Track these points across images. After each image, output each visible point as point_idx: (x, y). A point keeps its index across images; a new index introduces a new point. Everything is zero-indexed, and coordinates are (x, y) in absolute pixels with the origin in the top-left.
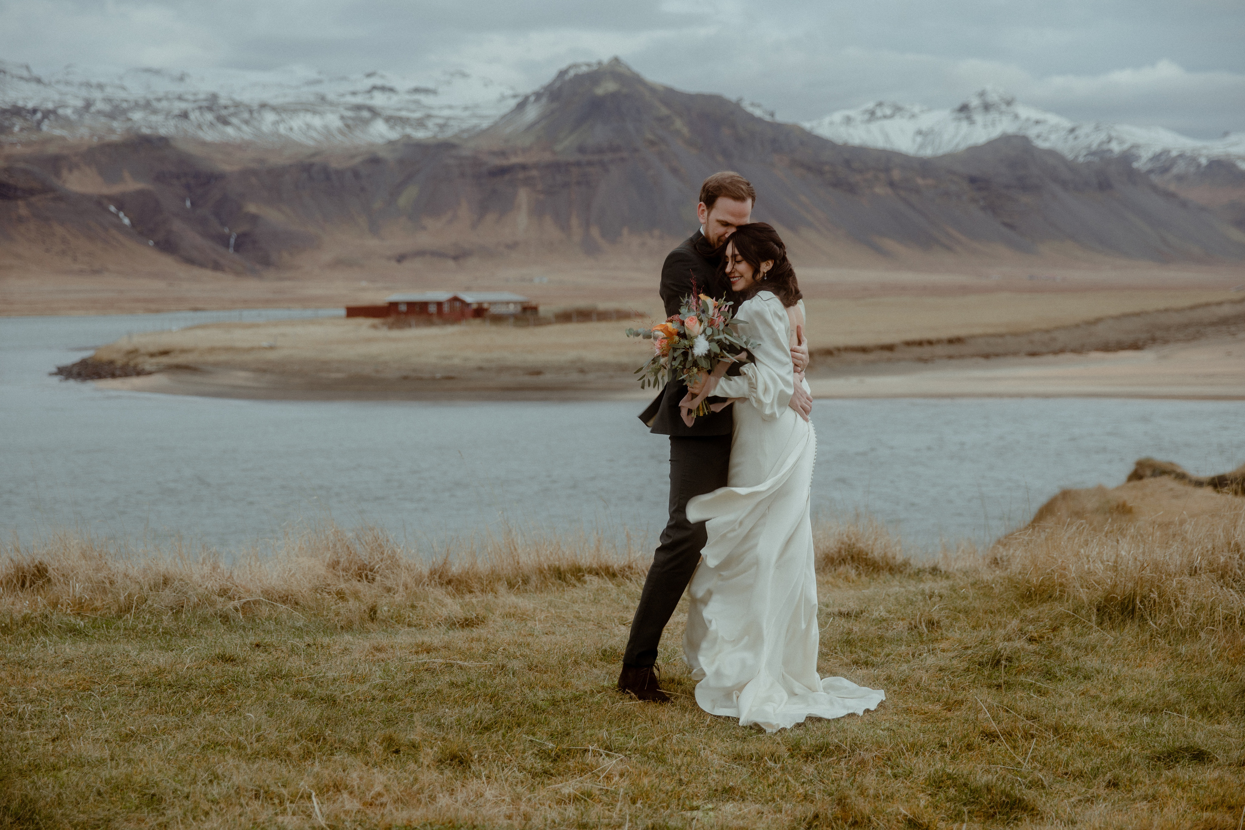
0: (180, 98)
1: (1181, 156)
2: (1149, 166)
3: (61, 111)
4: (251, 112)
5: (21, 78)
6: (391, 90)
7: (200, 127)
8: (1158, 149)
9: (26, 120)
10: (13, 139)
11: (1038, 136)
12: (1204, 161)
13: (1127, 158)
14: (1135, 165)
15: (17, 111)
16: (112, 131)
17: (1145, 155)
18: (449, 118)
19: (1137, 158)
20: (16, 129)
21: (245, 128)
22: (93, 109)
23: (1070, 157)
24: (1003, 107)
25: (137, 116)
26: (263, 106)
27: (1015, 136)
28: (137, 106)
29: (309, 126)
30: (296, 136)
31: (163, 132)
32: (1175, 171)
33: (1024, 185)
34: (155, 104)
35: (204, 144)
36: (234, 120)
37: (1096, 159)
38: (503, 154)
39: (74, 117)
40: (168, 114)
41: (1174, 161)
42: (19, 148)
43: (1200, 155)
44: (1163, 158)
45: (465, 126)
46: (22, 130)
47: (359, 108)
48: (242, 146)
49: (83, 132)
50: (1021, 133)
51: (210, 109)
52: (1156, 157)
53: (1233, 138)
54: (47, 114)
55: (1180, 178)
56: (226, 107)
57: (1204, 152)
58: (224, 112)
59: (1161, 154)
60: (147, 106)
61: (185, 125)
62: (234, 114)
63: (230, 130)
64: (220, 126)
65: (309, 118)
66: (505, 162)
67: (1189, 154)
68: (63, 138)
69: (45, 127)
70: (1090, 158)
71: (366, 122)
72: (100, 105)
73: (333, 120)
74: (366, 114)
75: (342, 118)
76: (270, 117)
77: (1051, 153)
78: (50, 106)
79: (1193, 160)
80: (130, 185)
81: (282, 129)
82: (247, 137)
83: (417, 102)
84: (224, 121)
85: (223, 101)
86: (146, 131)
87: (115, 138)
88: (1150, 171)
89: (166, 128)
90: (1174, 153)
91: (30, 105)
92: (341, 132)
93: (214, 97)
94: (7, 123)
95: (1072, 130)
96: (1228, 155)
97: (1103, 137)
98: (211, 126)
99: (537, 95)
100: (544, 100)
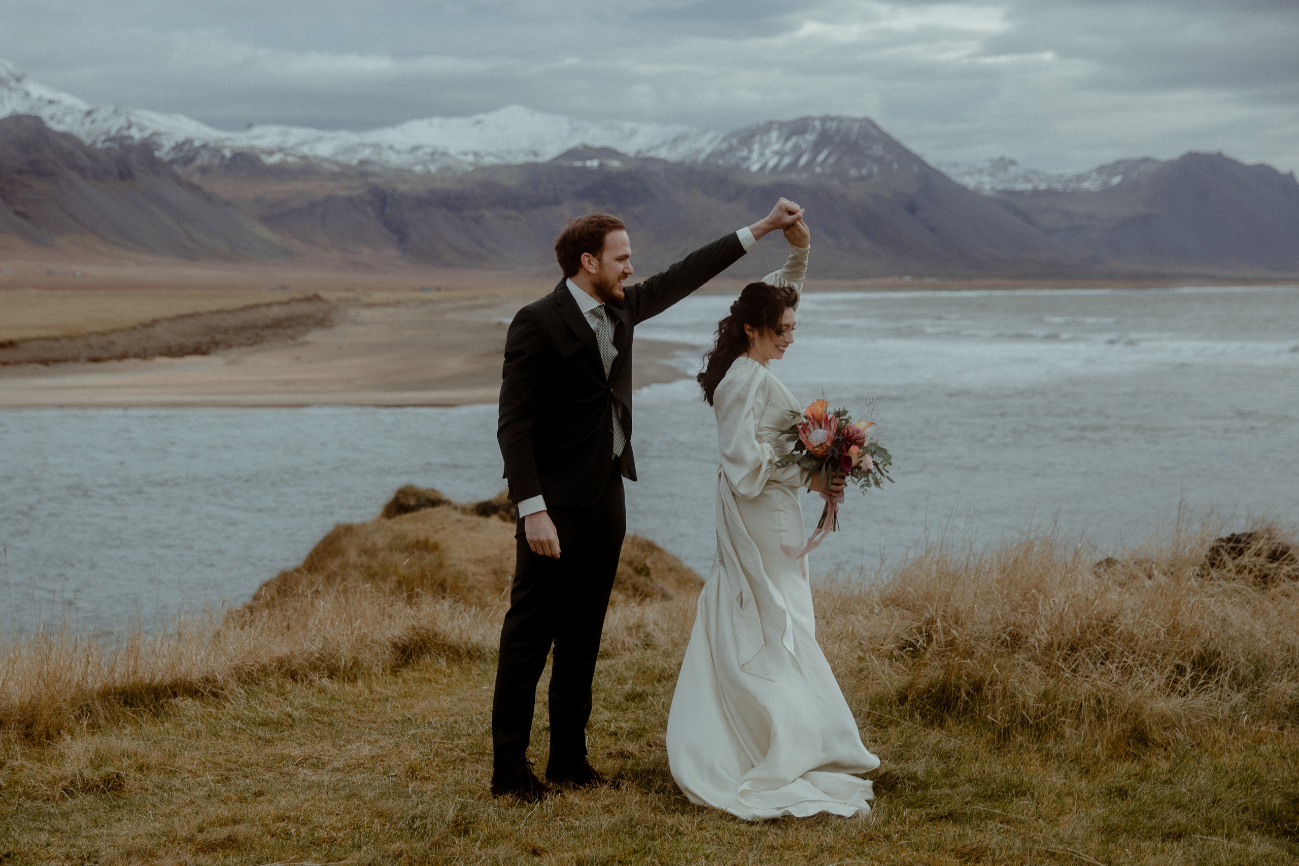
1: (204, 146)
2: (172, 156)
8: (180, 138)
11: (52, 118)
12: (228, 153)
13: (148, 147)
14: (157, 154)
17: (168, 143)
19: (160, 147)
23: (88, 142)
24: (13, 83)
27: (28, 117)
32: (198, 162)
33: (39, 172)
37: (115, 146)
41: (196, 152)
43: (224, 147)
44: (186, 148)
50: (33, 113)
52: (178, 147)
53: (256, 131)
55: (204, 170)
57: (228, 143)
59: (184, 144)
67: (212, 144)
70: (108, 144)
77: (67, 136)
79: (217, 151)
88: (173, 162)
90: (197, 144)
95: (89, 113)
96: (252, 147)
97: (122, 122)
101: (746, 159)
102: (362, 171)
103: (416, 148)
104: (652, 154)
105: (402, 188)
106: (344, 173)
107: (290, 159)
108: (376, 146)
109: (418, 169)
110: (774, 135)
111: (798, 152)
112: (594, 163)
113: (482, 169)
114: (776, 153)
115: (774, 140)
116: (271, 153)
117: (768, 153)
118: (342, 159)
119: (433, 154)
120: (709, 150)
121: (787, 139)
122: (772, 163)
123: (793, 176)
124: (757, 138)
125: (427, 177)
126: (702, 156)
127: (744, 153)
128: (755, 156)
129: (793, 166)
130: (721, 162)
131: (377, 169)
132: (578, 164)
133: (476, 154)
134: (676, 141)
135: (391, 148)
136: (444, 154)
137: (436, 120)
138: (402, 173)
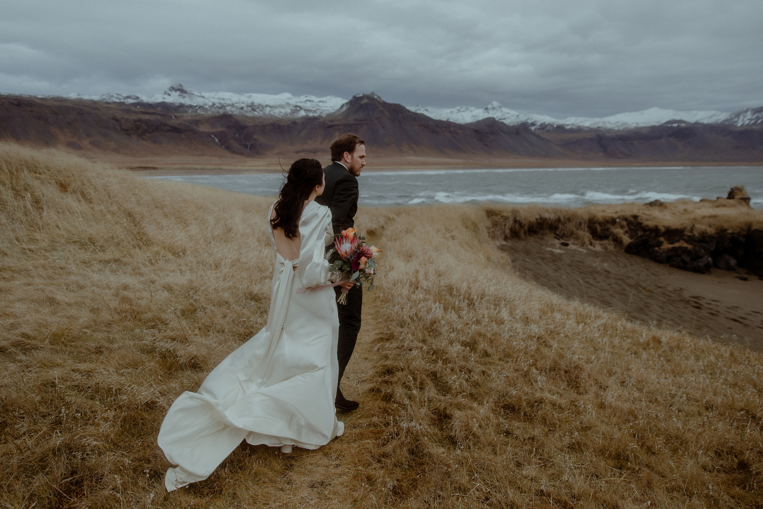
0: (243, 103)
1: (549, 124)
2: (538, 128)
3: (205, 107)
4: (263, 107)
5: (198, 96)
6: (312, 101)
7: (247, 112)
8: (542, 122)
9: (193, 109)
10: (187, 115)
12: (555, 126)
13: (531, 125)
14: (533, 127)
15: (191, 106)
16: (219, 112)
17: (538, 124)
18: (324, 110)
19: (535, 125)
20: (190, 112)
21: (260, 112)
22: (215, 106)
23: (511, 125)
25: (228, 108)
26: (267, 106)
27: (492, 118)
28: (229, 105)
29: (280, 112)
30: (277, 115)
31: (235, 113)
32: (546, 129)
33: (492, 133)
34: (235, 105)
35: (247, 117)
36: (257, 110)
37: (521, 125)
38: (332, 121)
39: (209, 108)
40: (237, 108)
41: (546, 126)
42: (189, 118)
43: (554, 124)
44: (544, 124)
45: (328, 112)
46: (192, 112)
47: (296, 106)
48: (259, 118)
49: (210, 113)
51: (250, 106)
52: (541, 125)
53: (568, 119)
54: (200, 107)
55: (548, 131)
57: (556, 123)
58: (254, 107)
60: (233, 105)
61: (242, 111)
62: (257, 108)
63: (256, 113)
64: (253, 112)
65: (281, 110)
66: (332, 124)
67: (551, 123)
68: (203, 115)
69: (199, 111)
70: (518, 125)
71: (298, 111)
72: (217, 105)
73: (288, 111)
74: (298, 108)
75: (291, 110)
76: (268, 109)
77: (504, 124)
78: (202, 105)
79: (552, 125)
80: (219, 129)
81: (272, 113)
82: (261, 115)
83: (317, 105)
84: (254, 110)
85: (255, 104)
86: (230, 113)
87: (218, 115)
89: (236, 112)
90: (547, 123)
91: (195, 105)
92: (290, 114)
93: (253, 103)
94: (187, 110)
95: (518, 116)
96: (563, 124)
97: (526, 118)
98: (250, 111)
99: (347, 103)
100: (348, 105)
101: (737, 122)
102: (597, 130)
103: (617, 122)
104: (701, 121)
105: (608, 134)
106: (591, 130)
107: (574, 127)
108: (604, 123)
109: (616, 129)
110: (749, 113)
111: (758, 118)
112: (675, 125)
113: (637, 128)
114: (749, 119)
115: (749, 115)
116: (568, 125)
117: (746, 119)
118: (592, 127)
119: (623, 124)
120: (723, 119)
121: (754, 114)
122: (747, 122)
123: (754, 127)
124: (742, 115)
125: (619, 131)
126: (720, 121)
127: (736, 119)
128: (740, 120)
129: (754, 124)
130: (726, 123)
131: (602, 129)
132: (670, 125)
133: (637, 124)
134: (711, 117)
135: (609, 122)
136: (626, 124)
137: (627, 114)
138: (610, 130)
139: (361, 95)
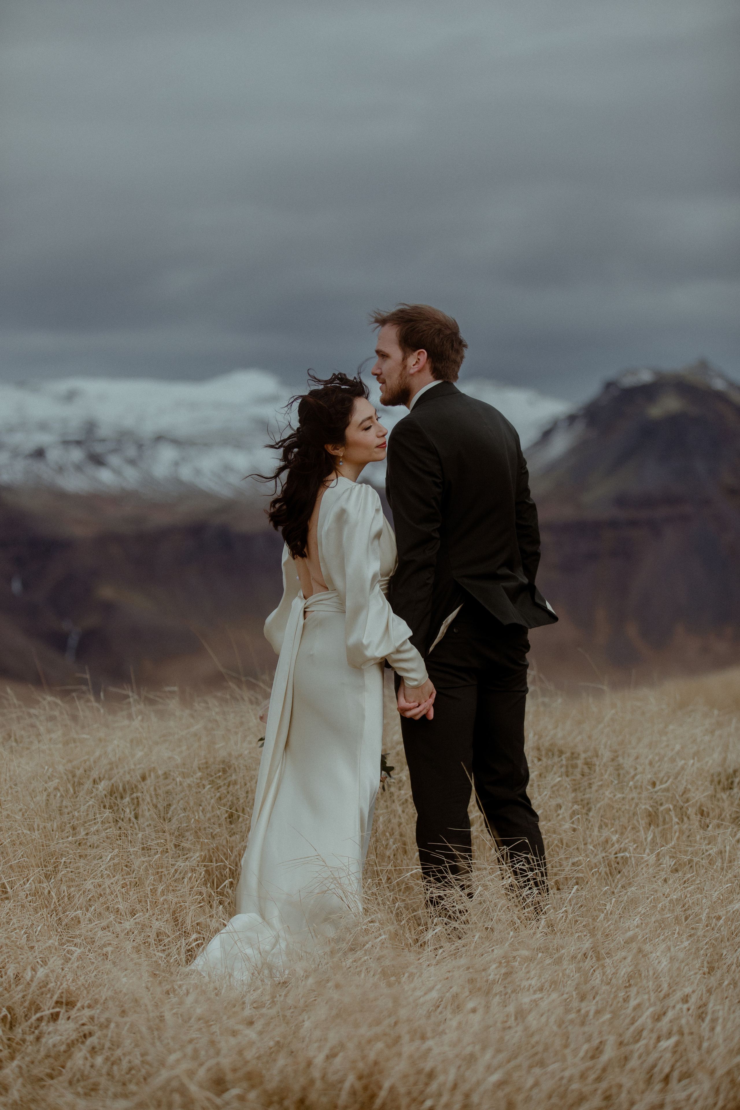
0: (43, 427)
4: (140, 446)
21: (128, 470)
26: (160, 438)
29: (228, 468)
31: (4, 478)
34: (4, 437)
35: (63, 494)
36: (114, 460)
40: (15, 453)
48: (119, 497)
51: (78, 443)
56: (103, 440)
58: (99, 449)
61: (38, 467)
62: (115, 451)
63: (106, 474)
64: (91, 468)
65: (228, 455)
76: (167, 454)
81: (186, 473)
84: (99, 461)
85: (103, 431)
93: (91, 426)
98: (79, 468)
99: (572, 419)
100: (580, 427)
139: (646, 377)
